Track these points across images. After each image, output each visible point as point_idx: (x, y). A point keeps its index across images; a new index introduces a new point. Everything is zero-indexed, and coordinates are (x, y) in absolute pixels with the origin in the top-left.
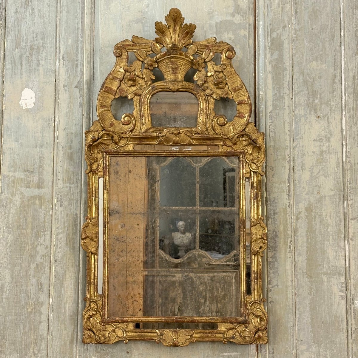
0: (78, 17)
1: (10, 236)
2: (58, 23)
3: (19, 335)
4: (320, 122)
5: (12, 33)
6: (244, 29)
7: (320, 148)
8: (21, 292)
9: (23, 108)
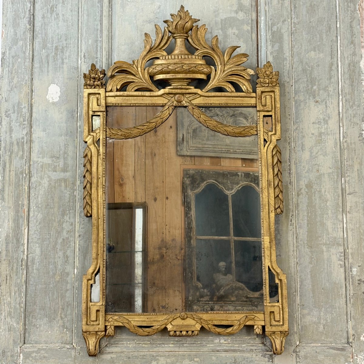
0: (97, 19)
1: (39, 214)
2: (80, 25)
3: (48, 302)
4: (319, 106)
5: (40, 36)
6: (247, 24)
7: (319, 130)
8: (49, 263)
9: (50, 102)
